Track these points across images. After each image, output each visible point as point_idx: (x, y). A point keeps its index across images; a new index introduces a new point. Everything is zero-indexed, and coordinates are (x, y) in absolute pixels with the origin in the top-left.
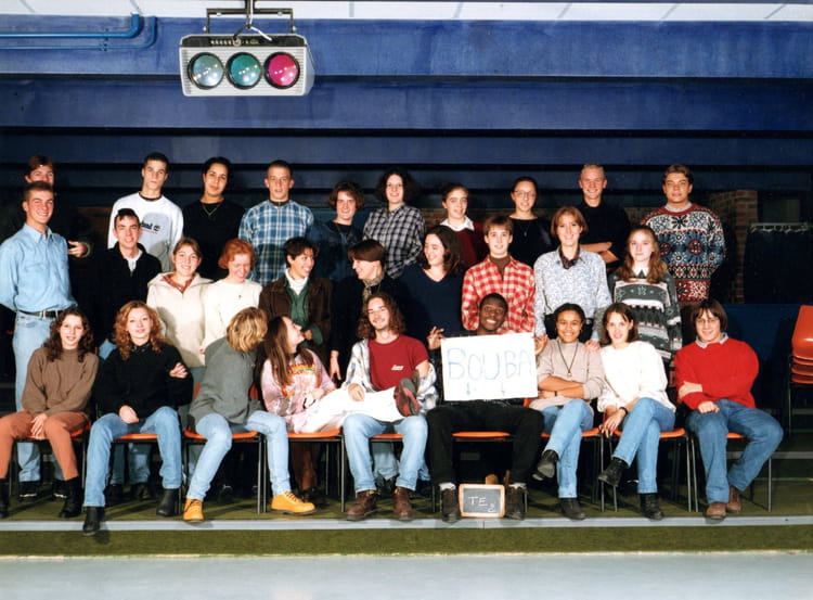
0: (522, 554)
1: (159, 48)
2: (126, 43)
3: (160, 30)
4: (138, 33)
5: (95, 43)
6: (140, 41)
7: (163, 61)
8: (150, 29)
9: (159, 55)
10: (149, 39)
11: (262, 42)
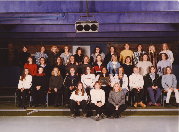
0: (138, 116)
1: (68, 19)
2: (61, 18)
3: (68, 15)
4: (63, 16)
5: (55, 18)
6: (64, 18)
7: (68, 21)
8: (66, 15)
9: (68, 20)
10: (66, 17)
11: (90, 22)
